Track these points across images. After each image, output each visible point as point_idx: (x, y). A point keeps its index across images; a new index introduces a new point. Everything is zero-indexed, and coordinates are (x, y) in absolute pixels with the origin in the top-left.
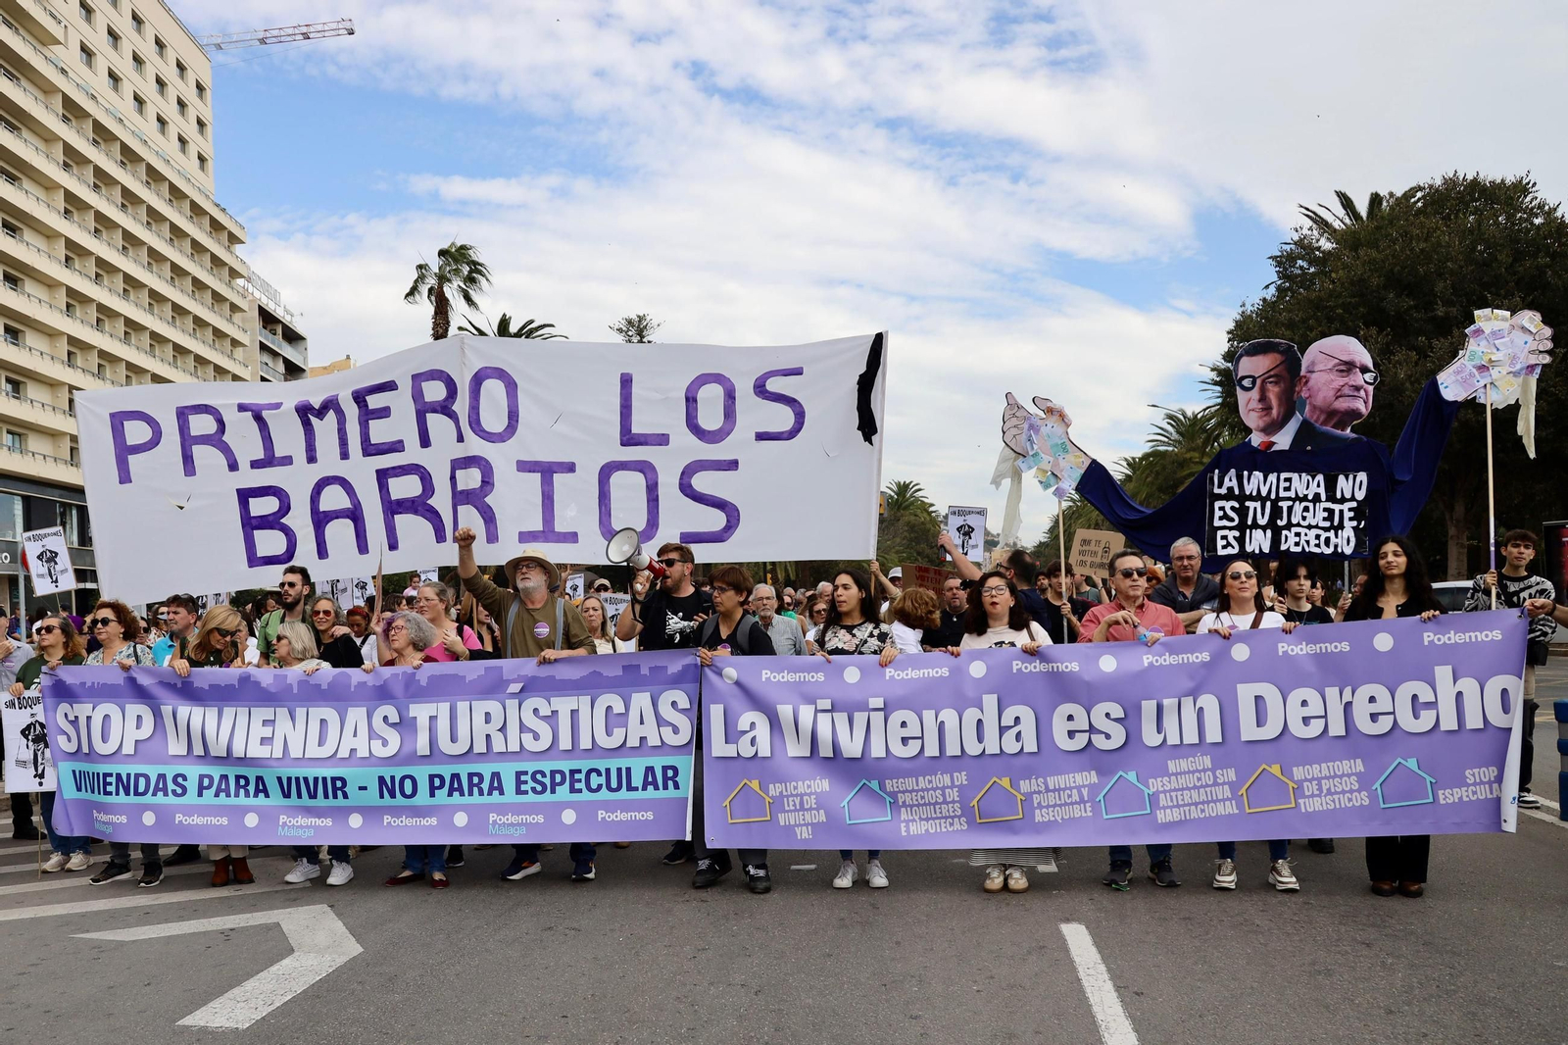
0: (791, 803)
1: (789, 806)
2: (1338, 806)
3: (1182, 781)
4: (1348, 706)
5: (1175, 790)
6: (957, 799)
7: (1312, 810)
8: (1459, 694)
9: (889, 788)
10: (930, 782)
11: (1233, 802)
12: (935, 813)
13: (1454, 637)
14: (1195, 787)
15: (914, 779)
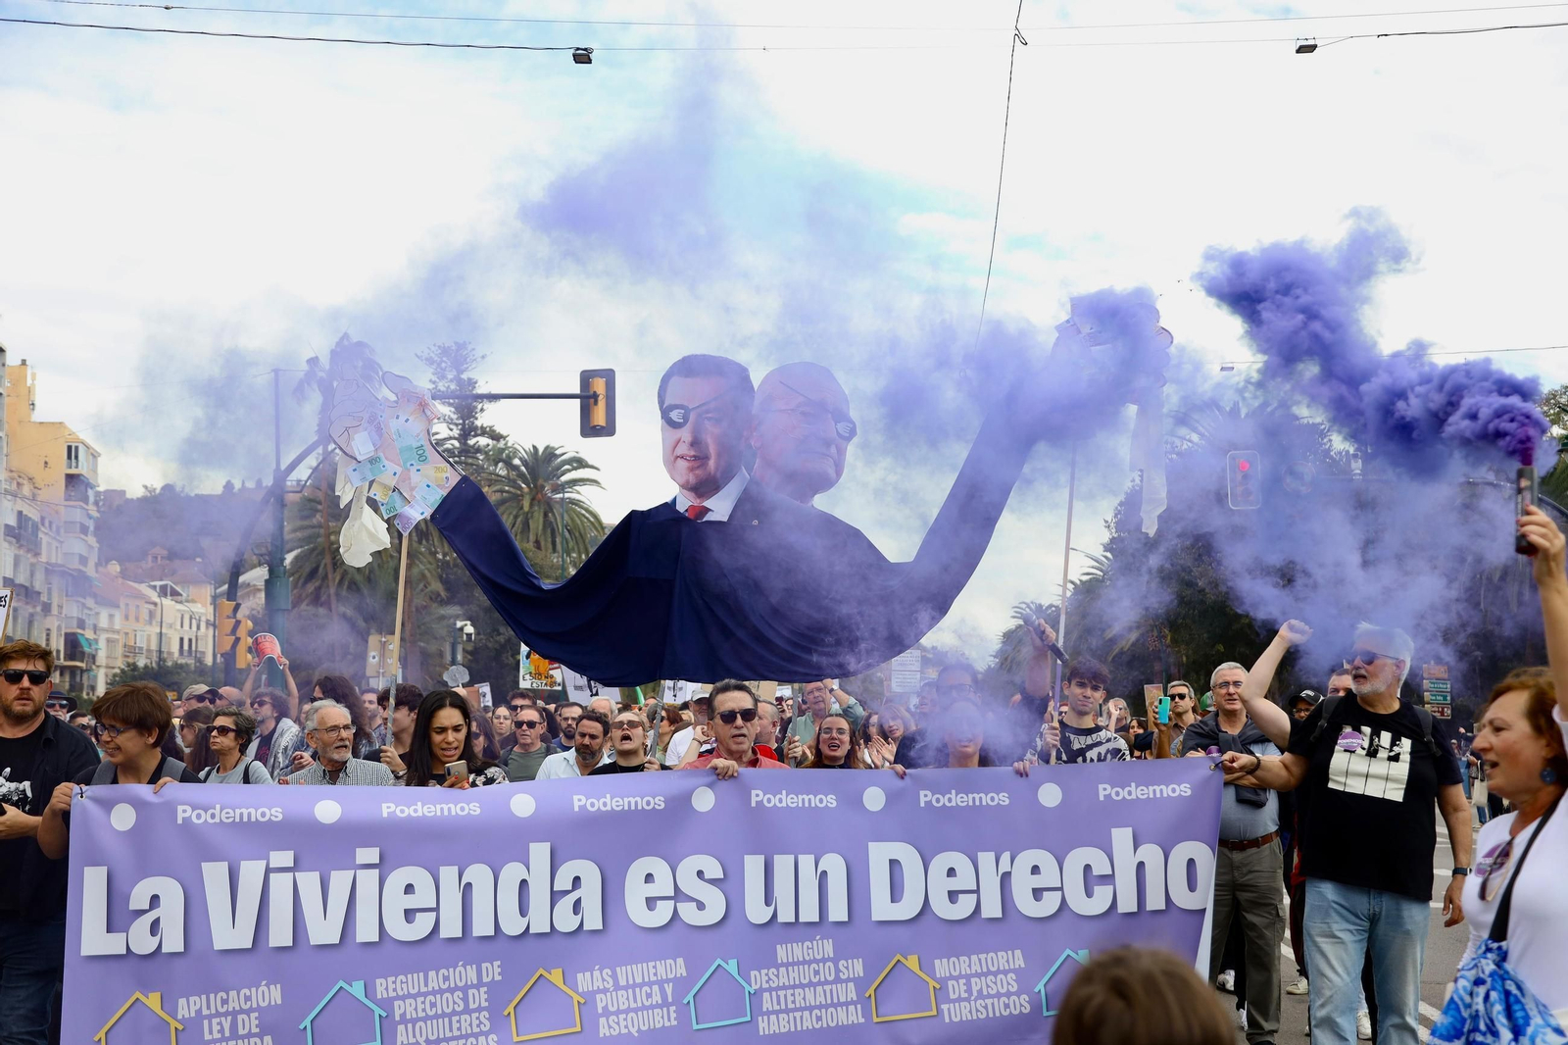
0: (216, 1028)
1: (211, 1033)
2: (991, 1015)
3: (795, 975)
4: (1006, 878)
5: (784, 988)
6: (485, 1004)
7: (958, 1019)
8: (1141, 865)
9: (381, 992)
10: (446, 979)
11: (859, 1006)
12: (451, 1030)
13: (1137, 792)
14: (811, 984)
15: (421, 974)
